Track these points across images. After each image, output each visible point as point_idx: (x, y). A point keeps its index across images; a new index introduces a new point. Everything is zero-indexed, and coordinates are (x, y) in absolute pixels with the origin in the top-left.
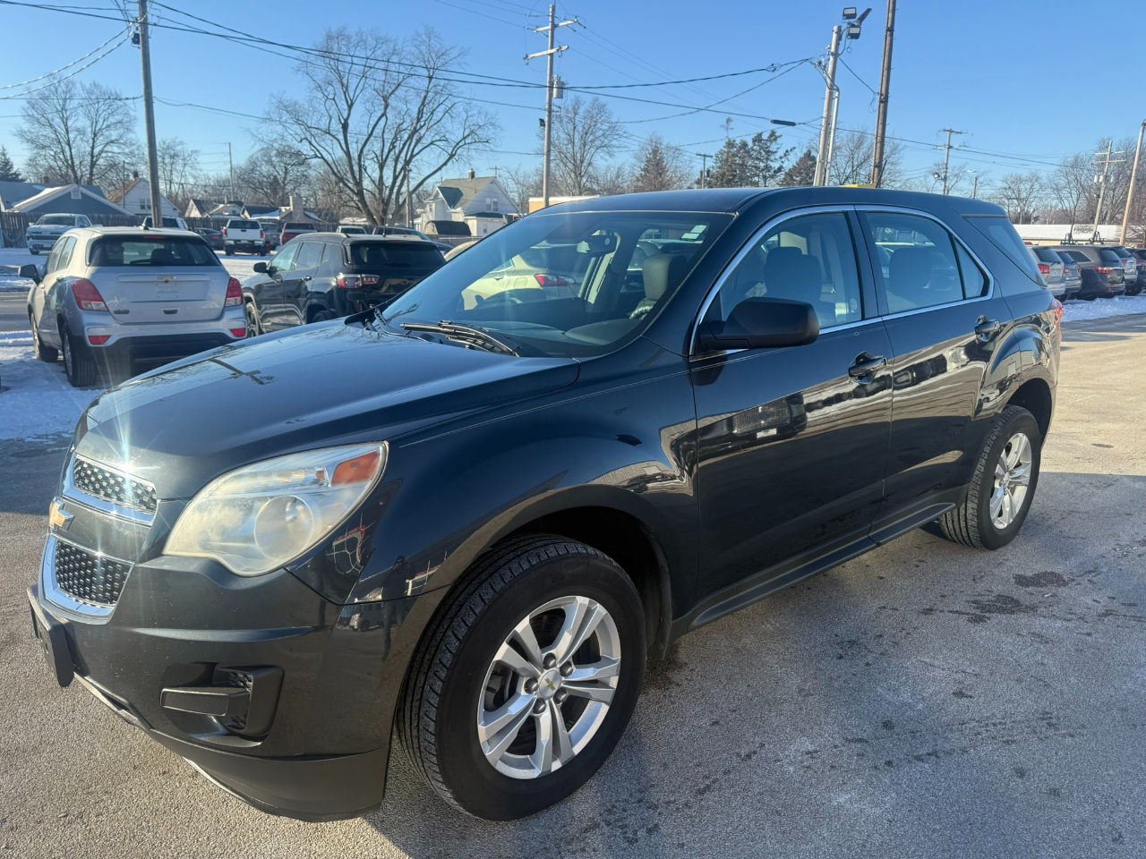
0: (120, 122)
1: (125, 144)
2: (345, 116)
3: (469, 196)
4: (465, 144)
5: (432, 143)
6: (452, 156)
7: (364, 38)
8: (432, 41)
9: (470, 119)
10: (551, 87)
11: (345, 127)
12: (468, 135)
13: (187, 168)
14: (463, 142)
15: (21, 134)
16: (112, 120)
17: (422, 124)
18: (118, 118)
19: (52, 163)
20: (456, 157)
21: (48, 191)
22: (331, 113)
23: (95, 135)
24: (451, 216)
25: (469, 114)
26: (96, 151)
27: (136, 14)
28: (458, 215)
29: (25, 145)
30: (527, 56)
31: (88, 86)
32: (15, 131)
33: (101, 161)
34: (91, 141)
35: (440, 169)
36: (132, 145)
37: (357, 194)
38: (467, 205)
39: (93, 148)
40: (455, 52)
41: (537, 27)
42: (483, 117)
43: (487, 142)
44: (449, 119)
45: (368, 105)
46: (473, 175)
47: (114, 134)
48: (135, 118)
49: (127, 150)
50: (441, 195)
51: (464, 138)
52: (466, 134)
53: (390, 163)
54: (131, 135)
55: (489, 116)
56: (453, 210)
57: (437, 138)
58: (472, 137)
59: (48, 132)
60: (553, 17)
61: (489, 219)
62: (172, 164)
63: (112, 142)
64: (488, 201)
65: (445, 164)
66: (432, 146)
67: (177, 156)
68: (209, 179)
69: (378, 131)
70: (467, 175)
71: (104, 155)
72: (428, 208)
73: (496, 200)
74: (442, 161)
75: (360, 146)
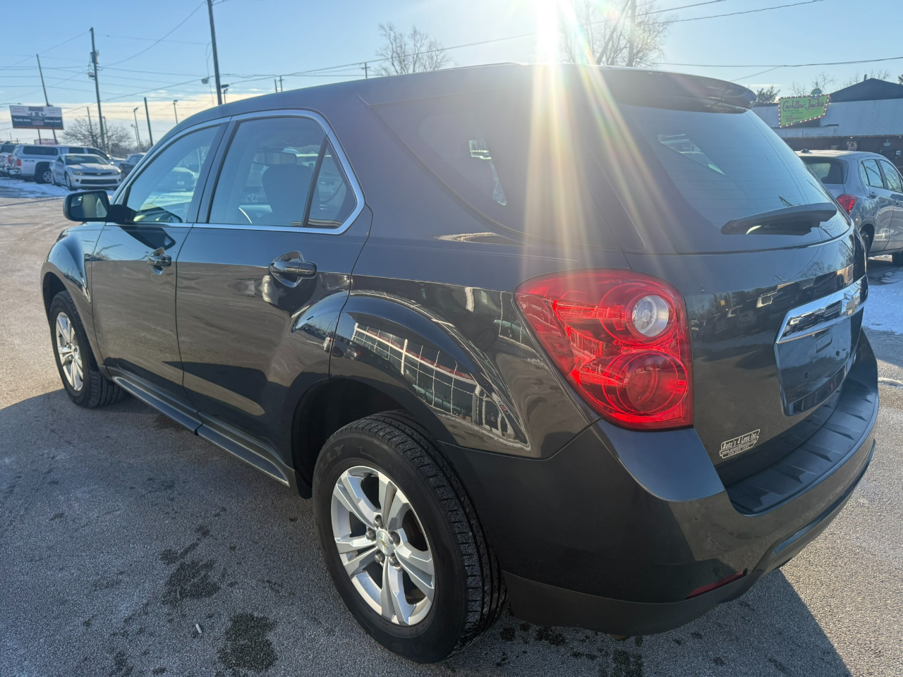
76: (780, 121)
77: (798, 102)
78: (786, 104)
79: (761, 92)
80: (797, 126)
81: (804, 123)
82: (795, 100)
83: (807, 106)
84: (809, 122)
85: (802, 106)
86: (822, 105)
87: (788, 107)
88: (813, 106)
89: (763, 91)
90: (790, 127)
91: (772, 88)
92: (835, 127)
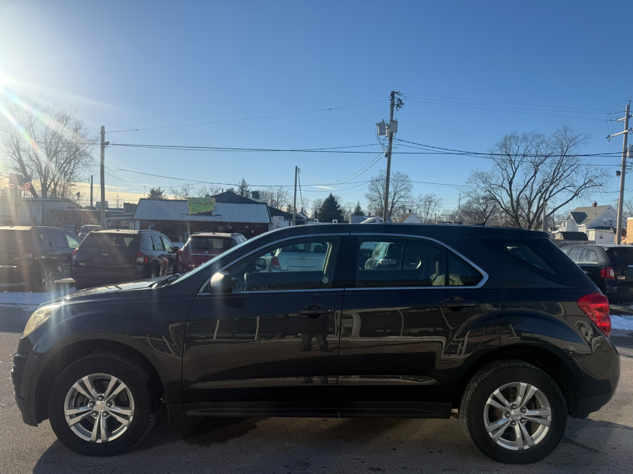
0: (406, 188)
1: (407, 197)
2: (511, 177)
3: (591, 217)
4: (585, 187)
5: (564, 188)
6: (576, 195)
7: (526, 136)
8: (567, 133)
9: (589, 173)
10: (625, 152)
11: (511, 183)
12: (588, 182)
13: (437, 207)
14: (584, 187)
15: (367, 196)
16: (403, 187)
17: (558, 178)
18: (406, 186)
19: (377, 207)
20: (580, 195)
21: (369, 219)
22: (504, 176)
23: (395, 194)
24: (578, 229)
25: (589, 170)
26: (394, 201)
27: (387, 145)
28: (582, 228)
29: (368, 200)
30: (609, 136)
31: (395, 173)
32: (364, 195)
33: (395, 206)
34: (393, 197)
35: (567, 202)
36: (410, 197)
37: (514, 218)
38: (589, 223)
39: (393, 200)
40: (582, 137)
41: (618, 119)
42: (599, 171)
43: (601, 185)
44: (575, 174)
45: (525, 171)
46: (595, 204)
47: (403, 194)
48: (413, 186)
49: (407, 200)
50: (572, 217)
51: (585, 184)
52: (586, 182)
53: (536, 201)
54: (410, 193)
55: (603, 170)
56: (579, 225)
57: (567, 185)
58: (589, 183)
59: (377, 194)
60: (628, 112)
61: (604, 230)
62: (429, 205)
63: (401, 197)
64: (605, 220)
65: (571, 199)
66: (564, 190)
67: (432, 201)
68: (449, 212)
69: (530, 184)
70: (591, 205)
71: (397, 203)
72: (563, 225)
73: (611, 219)
74: (569, 198)
75: (518, 193)
76: (189, 211)
77: (198, 201)
78: (192, 201)
79: (153, 190)
80: (199, 214)
81: (203, 213)
82: (196, 199)
83: (204, 203)
84: (205, 212)
85: (201, 204)
86: (212, 204)
87: (193, 203)
88: (207, 204)
89: (155, 190)
90: (195, 215)
91: (159, 188)
92: (220, 216)
